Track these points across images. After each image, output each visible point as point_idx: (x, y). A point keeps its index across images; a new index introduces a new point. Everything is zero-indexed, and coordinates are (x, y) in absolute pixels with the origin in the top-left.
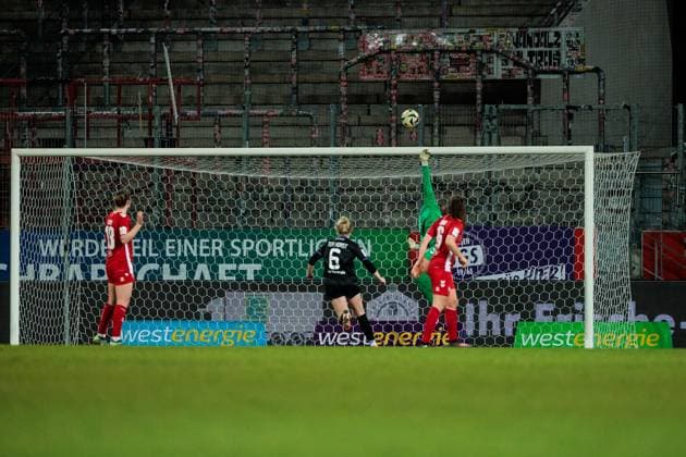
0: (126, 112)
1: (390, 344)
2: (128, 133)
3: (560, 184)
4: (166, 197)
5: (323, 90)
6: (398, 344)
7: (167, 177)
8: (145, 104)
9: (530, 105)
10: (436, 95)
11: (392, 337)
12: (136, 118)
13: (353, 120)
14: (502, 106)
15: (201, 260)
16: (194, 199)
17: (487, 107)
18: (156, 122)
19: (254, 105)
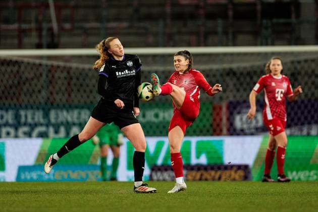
0: (24, 26)
1: (200, 179)
2: (26, 40)
3: (313, 71)
4: (51, 82)
5: (155, 11)
6: (206, 180)
7: (51, 70)
8: (37, 21)
9: (293, 20)
10: (231, 13)
11: (202, 175)
12: (30, 30)
13: (175, 30)
14: (275, 20)
15: (74, 124)
16: (69, 84)
17: (264, 21)
18: (44, 33)
19: (109, 21)
